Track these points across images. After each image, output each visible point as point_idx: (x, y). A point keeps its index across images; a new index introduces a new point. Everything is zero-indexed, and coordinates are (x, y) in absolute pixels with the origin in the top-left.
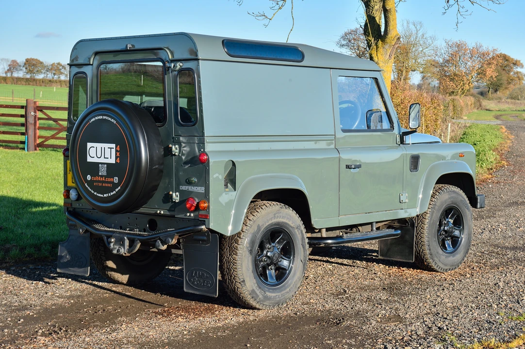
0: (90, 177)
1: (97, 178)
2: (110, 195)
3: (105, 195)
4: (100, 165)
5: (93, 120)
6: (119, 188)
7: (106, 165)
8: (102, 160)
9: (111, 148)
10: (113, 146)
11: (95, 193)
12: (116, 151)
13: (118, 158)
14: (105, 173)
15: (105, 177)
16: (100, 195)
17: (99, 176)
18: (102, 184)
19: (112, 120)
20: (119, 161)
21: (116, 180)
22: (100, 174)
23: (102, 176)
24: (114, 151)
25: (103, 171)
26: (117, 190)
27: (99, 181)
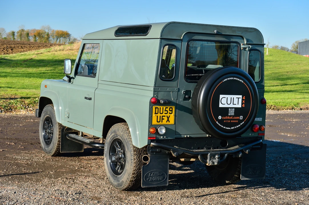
0: (221, 117)
1: (227, 118)
2: (236, 127)
3: (232, 128)
4: (229, 109)
5: (226, 80)
6: (243, 122)
7: (234, 109)
8: (231, 106)
9: (238, 98)
10: (241, 96)
11: (224, 127)
12: (243, 100)
13: (244, 104)
14: (233, 114)
15: (233, 116)
16: (228, 128)
17: (228, 116)
18: (230, 121)
19: (241, 81)
20: (244, 106)
21: (241, 118)
22: (229, 115)
23: (230, 116)
24: (240, 100)
25: (232, 113)
26: (241, 124)
27: (228, 119)
